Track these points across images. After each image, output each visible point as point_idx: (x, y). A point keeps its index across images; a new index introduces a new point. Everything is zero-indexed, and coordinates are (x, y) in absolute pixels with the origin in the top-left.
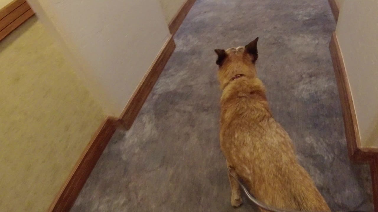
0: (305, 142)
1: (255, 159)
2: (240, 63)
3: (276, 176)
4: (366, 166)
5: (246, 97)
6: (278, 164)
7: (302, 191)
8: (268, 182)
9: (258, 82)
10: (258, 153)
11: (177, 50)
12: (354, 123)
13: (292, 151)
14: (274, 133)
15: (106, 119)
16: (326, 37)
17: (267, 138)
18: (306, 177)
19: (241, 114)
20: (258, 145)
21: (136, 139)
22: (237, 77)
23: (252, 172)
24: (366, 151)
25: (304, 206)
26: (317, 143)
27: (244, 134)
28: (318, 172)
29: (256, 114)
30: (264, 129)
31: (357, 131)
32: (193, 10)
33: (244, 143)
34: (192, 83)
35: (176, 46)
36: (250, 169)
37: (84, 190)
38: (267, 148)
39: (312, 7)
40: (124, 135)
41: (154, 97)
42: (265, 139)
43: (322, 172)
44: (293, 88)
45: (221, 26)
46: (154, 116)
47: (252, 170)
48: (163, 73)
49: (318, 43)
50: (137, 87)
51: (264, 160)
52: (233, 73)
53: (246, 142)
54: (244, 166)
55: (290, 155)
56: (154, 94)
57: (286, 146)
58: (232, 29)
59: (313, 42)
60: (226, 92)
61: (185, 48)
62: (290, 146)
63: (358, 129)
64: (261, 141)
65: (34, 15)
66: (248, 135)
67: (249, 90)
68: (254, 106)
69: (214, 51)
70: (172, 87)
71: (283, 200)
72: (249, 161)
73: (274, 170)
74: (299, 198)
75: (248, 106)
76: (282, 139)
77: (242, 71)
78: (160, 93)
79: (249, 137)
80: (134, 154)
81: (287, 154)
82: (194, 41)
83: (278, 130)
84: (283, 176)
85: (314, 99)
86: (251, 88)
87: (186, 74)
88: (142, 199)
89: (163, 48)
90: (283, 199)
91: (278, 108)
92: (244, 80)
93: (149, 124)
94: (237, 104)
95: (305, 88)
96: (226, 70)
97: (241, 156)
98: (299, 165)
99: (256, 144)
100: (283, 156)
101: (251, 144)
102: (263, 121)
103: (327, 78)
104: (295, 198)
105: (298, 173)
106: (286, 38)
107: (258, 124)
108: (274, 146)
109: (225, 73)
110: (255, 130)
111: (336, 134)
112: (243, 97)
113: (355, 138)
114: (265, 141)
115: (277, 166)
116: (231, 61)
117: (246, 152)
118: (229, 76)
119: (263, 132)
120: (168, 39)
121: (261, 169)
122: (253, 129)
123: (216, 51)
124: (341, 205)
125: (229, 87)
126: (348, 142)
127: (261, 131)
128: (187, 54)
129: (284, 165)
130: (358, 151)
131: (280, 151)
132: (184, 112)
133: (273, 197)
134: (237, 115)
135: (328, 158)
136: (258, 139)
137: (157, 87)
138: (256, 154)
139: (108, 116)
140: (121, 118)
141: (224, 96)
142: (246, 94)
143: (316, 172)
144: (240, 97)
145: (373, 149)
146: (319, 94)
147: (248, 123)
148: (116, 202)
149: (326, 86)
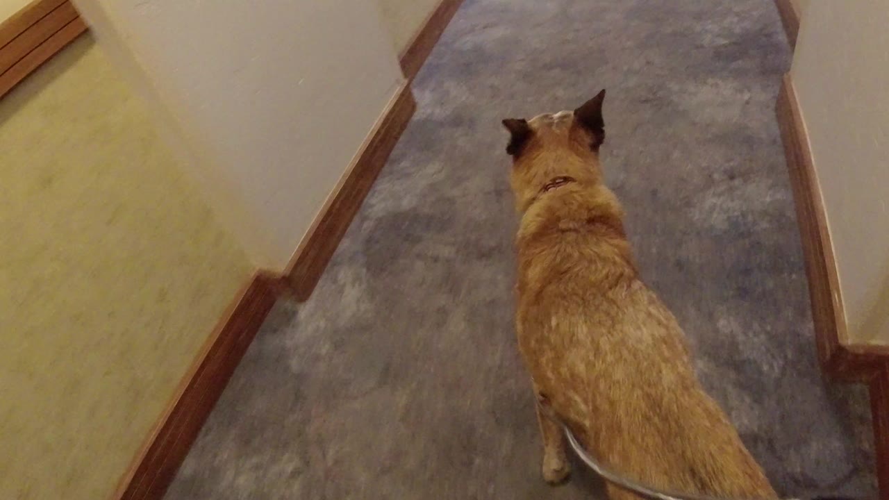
0: (716, 331)
1: (597, 378)
2: (562, 152)
3: (648, 419)
4: (860, 387)
5: (576, 230)
6: (653, 391)
7: (711, 454)
8: (629, 433)
9: (604, 196)
10: (604, 365)
11: (418, 115)
12: (832, 287)
13: (685, 359)
14: (642, 316)
15: (253, 274)
16: (769, 86)
17: (626, 328)
18: (719, 420)
19: (566, 272)
20: (605, 344)
21: (322, 324)
22: (554, 183)
23: (591, 408)
24: (861, 351)
25: (715, 490)
26: (745, 334)
27: (573, 319)
28: (748, 400)
29: (600, 272)
30: (618, 307)
31: (838, 305)
32: (458, 22)
33: (571, 341)
34: (456, 192)
35: (418, 107)
36: (586, 402)
37: (200, 441)
38: (625, 353)
39: (737, 14)
40: (295, 313)
41: (366, 225)
42: (622, 331)
43: (758, 400)
44: (688, 204)
45: (523, 60)
46: (364, 270)
47: (590, 404)
48: (386, 168)
49: (750, 98)
50: (327, 199)
51: (618, 382)
52: (546, 174)
53: (577, 337)
54: (571, 393)
55: (681, 369)
56: (365, 219)
57: (672, 347)
58: (548, 67)
59: (739, 96)
60: (530, 220)
61: (437, 111)
62: (680, 347)
63: (840, 301)
64: (612, 335)
65: (87, 31)
66: (581, 321)
67: (585, 215)
68: (594, 252)
69: (501, 122)
70: (407, 203)
71: (665, 477)
72: (583, 382)
73: (643, 405)
74: (703, 471)
75: (581, 253)
76: (662, 331)
77: (567, 171)
78: (380, 215)
79: (584, 326)
80: (317, 358)
81: (674, 367)
82: (459, 93)
83: (652, 310)
84: (665, 419)
85: (738, 230)
86: (589, 210)
87: (440, 171)
88: (336, 462)
89: (385, 110)
90: (666, 473)
91: (654, 250)
92: (572, 192)
93: (354, 286)
94: (556, 248)
95: (719, 203)
96: (529, 168)
97: (564, 370)
98: (702, 393)
99: (601, 343)
100: (664, 372)
101: (589, 343)
102: (618, 288)
103: (770, 181)
104: (693, 473)
105: (699, 410)
106: (674, 87)
107: (604, 295)
108: (642, 347)
109: (526, 174)
110: (597, 308)
111: (789, 313)
112: (569, 230)
113: (833, 322)
114: (621, 335)
115: (648, 395)
116: (541, 147)
117: (577, 361)
118: (535, 181)
119: (617, 314)
120: (397, 90)
121: (612, 403)
122: (593, 308)
123: (506, 123)
124: (801, 478)
125: (535, 209)
126: (818, 330)
127: (613, 313)
128: (441, 124)
129: (666, 392)
130: (840, 350)
131: (658, 359)
132: (436, 260)
133: (642, 470)
134: (557, 274)
135: (771, 368)
136: (604, 331)
137: (373, 201)
138: (599, 366)
139: (257, 268)
140: (288, 273)
141: (525, 229)
142: (576, 225)
143: (743, 401)
144: (563, 231)
145: (877, 347)
146: (750, 218)
147: (581, 292)
148: (275, 469)
149: (768, 199)
